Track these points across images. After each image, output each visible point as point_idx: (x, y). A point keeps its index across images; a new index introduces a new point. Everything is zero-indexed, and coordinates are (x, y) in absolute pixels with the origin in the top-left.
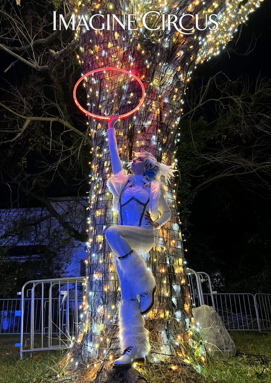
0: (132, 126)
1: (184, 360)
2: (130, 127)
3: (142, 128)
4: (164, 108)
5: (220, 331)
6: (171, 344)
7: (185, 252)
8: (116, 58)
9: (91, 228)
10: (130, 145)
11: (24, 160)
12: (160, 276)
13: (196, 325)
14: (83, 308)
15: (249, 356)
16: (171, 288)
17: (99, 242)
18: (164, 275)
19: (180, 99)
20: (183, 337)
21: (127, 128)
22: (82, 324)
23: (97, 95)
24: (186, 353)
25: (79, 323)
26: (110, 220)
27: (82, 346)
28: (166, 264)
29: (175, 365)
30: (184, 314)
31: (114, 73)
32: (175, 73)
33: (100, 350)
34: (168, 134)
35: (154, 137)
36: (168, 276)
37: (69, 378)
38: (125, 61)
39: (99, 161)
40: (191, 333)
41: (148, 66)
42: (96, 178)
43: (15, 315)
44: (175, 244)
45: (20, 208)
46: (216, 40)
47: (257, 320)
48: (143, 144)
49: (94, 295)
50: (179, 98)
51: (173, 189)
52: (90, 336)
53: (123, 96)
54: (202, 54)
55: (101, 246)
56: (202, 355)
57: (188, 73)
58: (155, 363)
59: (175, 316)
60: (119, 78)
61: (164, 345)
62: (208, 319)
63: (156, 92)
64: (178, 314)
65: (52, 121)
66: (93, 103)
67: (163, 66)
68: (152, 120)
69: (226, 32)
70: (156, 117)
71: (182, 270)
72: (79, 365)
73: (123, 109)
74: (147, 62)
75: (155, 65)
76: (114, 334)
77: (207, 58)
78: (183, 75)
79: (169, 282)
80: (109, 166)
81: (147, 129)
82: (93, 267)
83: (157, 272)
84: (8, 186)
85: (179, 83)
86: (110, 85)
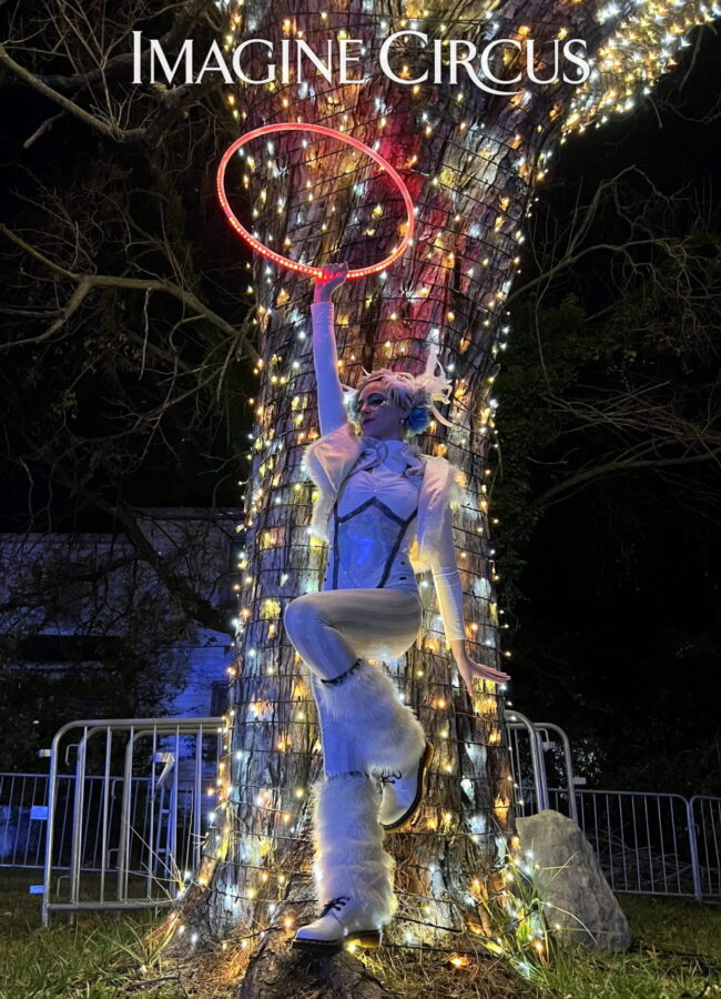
0: (373, 298)
1: (486, 943)
2: (368, 303)
3: (404, 306)
4: (468, 251)
5: (590, 881)
6: (453, 900)
7: (504, 659)
8: (339, 104)
9: (248, 580)
10: (368, 353)
11: (69, 399)
12: (432, 717)
13: (524, 858)
14: (216, 795)
15: (665, 955)
16: (461, 751)
17: (267, 617)
18: (444, 715)
19: (515, 230)
20: (489, 885)
21: (361, 305)
22: (212, 837)
23: (280, 211)
24: (493, 928)
25: (203, 834)
26: (300, 561)
27: (211, 894)
28: (450, 687)
29: (461, 954)
30: (493, 826)
31: (332, 149)
32: (505, 153)
33: (259, 906)
34: (475, 325)
35: (435, 333)
36: (454, 721)
37: (173, 975)
38: (363, 114)
39: (276, 394)
40: (508, 877)
41: (429, 131)
42: (268, 443)
43: (32, 817)
44: (477, 635)
45: (53, 531)
46: (625, 68)
47: (690, 870)
48: (403, 349)
49: (249, 759)
50: (511, 227)
51: (482, 484)
52: (233, 870)
53: (353, 215)
54: (584, 104)
55: (272, 628)
56: (537, 938)
57: (542, 156)
58: (407, 947)
59: (467, 829)
60: (343, 165)
61: (433, 903)
62: (557, 847)
63: (448, 206)
64: (477, 824)
65: (150, 289)
66: (267, 233)
67: (471, 133)
68: (433, 286)
69: (655, 45)
70: (443, 277)
71: (495, 705)
72: (198, 943)
73: (352, 249)
74: (425, 117)
75: (449, 128)
76: (300, 863)
77: (597, 118)
78: (527, 162)
79: (454, 736)
80: (305, 410)
81: (416, 310)
82: (250, 685)
83: (425, 707)
84: (23, 468)
85: (512, 184)
86: (319, 181)
